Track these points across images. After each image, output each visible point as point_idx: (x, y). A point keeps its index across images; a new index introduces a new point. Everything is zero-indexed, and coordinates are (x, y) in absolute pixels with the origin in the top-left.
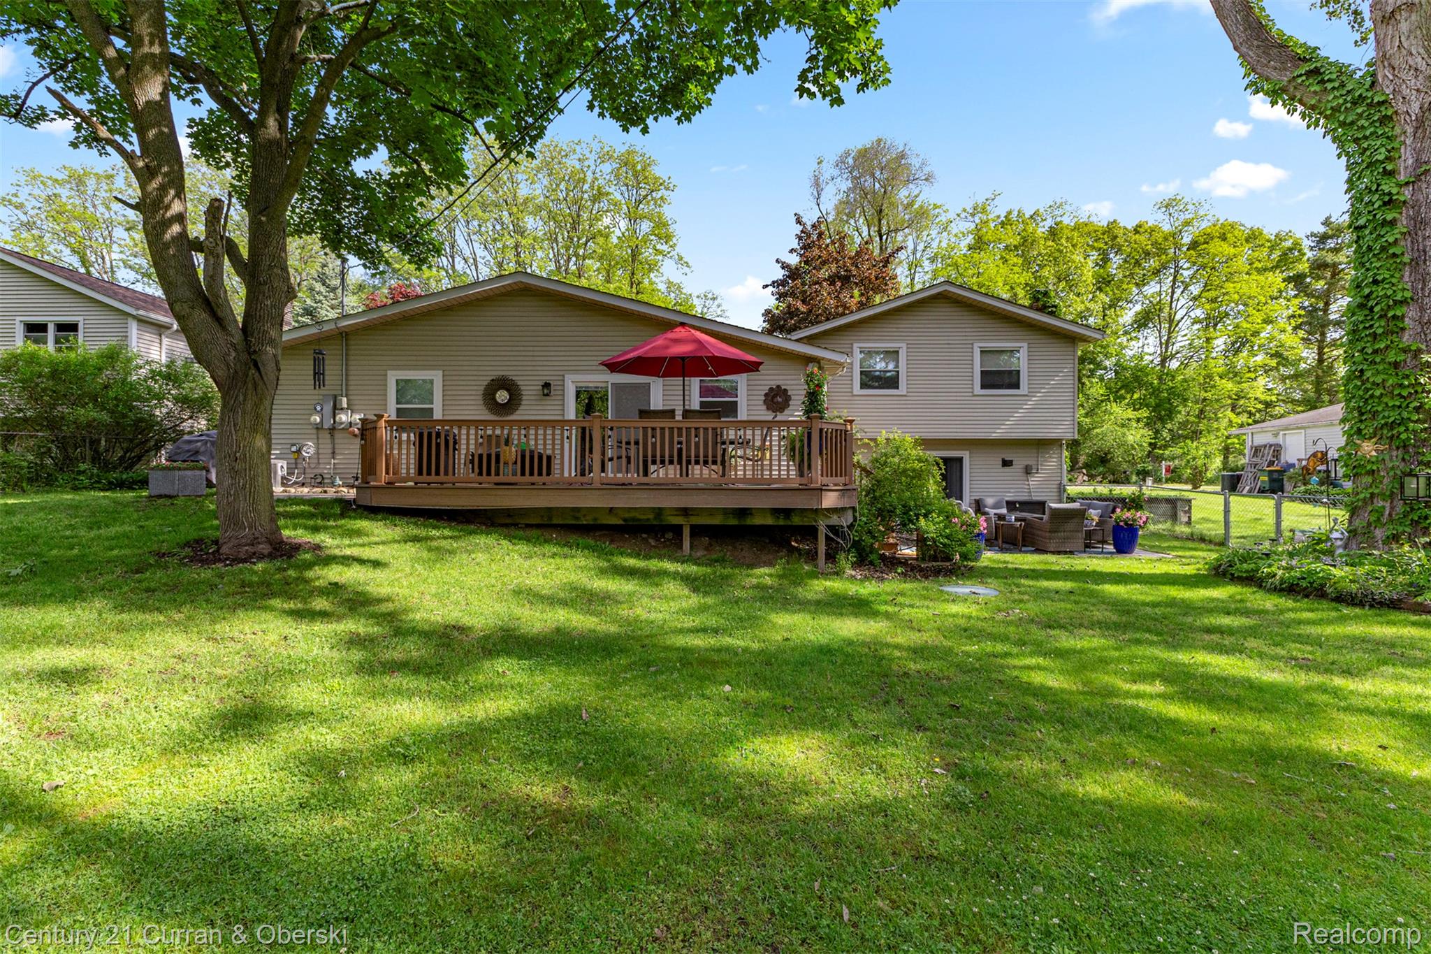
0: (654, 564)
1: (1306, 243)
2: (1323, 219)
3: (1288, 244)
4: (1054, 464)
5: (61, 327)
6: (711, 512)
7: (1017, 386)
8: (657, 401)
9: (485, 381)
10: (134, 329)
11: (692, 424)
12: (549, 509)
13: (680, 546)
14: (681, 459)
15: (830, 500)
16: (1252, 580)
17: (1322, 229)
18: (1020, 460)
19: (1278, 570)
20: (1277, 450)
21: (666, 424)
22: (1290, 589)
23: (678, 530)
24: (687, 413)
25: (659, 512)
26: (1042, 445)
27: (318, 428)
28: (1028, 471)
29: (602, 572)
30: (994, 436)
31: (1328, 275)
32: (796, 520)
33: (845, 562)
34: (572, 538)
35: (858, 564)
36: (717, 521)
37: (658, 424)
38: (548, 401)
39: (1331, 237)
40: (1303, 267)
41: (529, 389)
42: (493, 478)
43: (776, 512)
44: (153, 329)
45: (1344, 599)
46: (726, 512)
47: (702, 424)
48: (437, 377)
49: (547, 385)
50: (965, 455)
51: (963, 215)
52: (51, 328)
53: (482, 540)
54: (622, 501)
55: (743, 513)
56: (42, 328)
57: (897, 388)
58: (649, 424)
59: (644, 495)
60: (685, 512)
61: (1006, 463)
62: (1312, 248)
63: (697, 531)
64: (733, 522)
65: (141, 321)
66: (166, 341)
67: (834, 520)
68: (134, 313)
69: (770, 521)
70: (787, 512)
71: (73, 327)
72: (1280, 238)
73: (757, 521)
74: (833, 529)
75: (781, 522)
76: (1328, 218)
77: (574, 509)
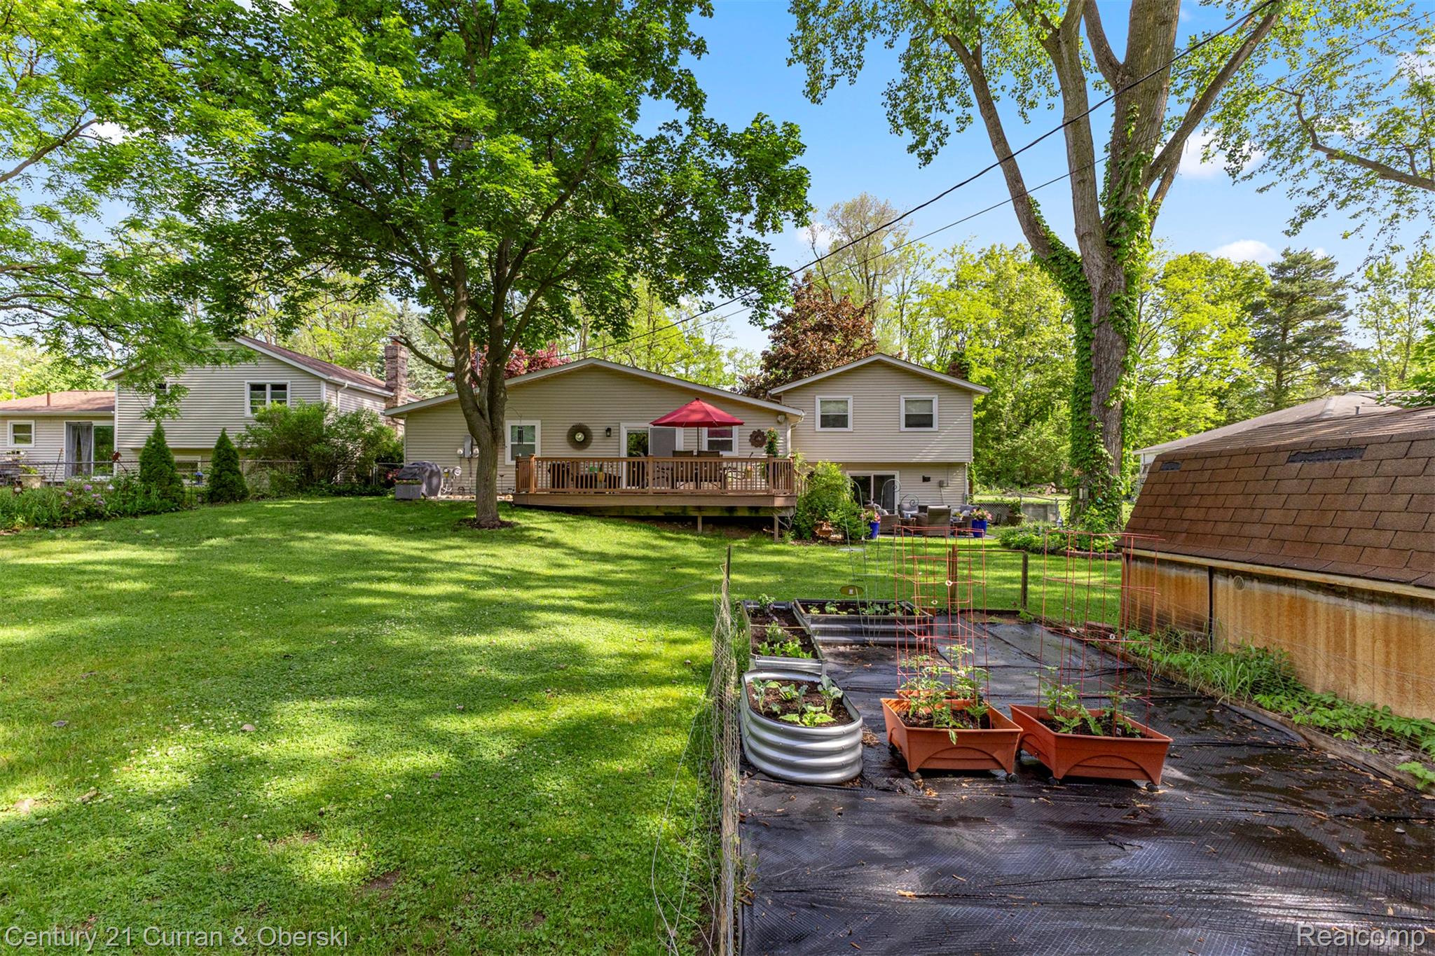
0: (682, 536)
1: (1269, 272)
2: (1282, 251)
3: (1250, 275)
4: (958, 481)
5: (274, 387)
6: (714, 508)
7: (931, 425)
8: (680, 445)
9: (569, 426)
10: (324, 386)
11: (703, 460)
13: (696, 528)
14: (697, 479)
15: (779, 502)
17: (1281, 260)
18: (936, 477)
21: (689, 460)
23: (694, 520)
24: (700, 453)
25: (684, 509)
26: (951, 467)
27: (462, 457)
28: (941, 485)
29: (656, 538)
30: (914, 460)
31: (1285, 303)
32: (762, 514)
33: (789, 536)
34: (637, 523)
35: (795, 539)
36: (716, 514)
37: (685, 460)
38: (609, 440)
39: (1289, 267)
40: (1261, 297)
41: (597, 432)
42: (594, 490)
43: (751, 509)
44: (333, 387)
46: (722, 508)
47: (708, 460)
48: (537, 424)
49: (609, 430)
50: (897, 474)
51: (944, 255)
52: (268, 388)
53: (591, 523)
54: (663, 502)
55: (732, 509)
56: (261, 387)
57: (846, 426)
58: (680, 460)
59: (676, 499)
60: (699, 508)
61: (926, 479)
62: (1273, 278)
63: (706, 521)
64: (726, 514)
65: (328, 383)
66: (340, 395)
67: (783, 514)
68: (326, 377)
69: (747, 514)
70: (757, 509)
71: (283, 387)
72: (1244, 268)
73: (740, 514)
74: (782, 518)
75: (753, 515)
76: (1287, 250)
77: (637, 507)
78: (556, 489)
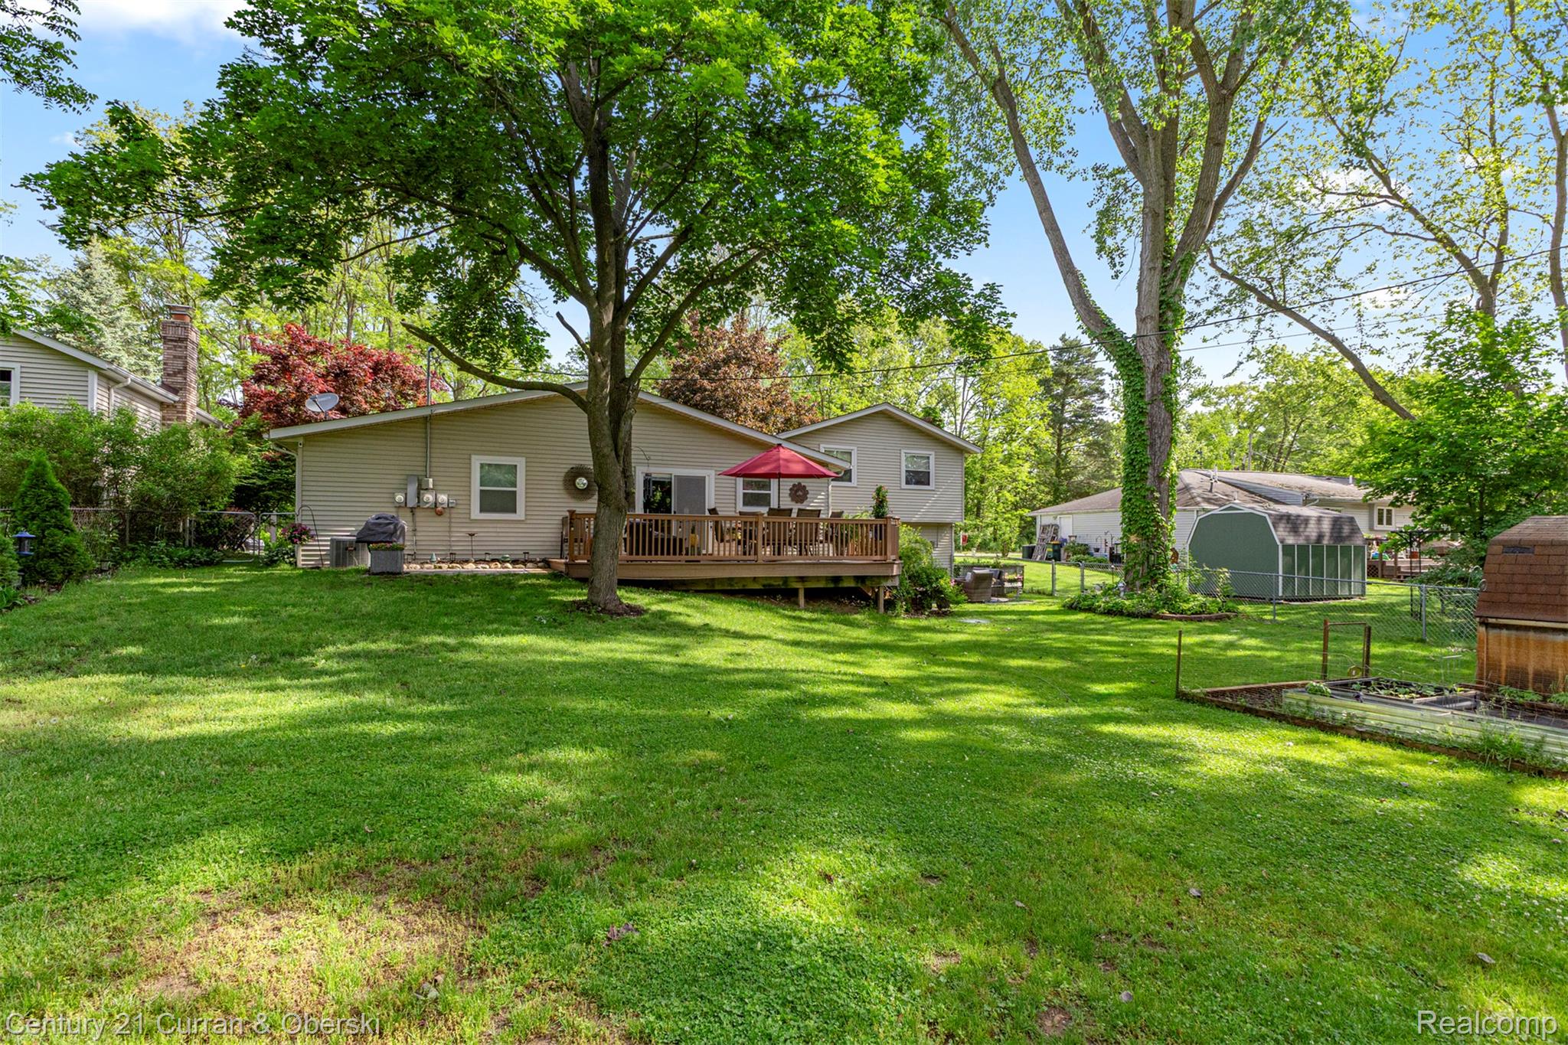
1: (1050, 354)
6: (818, 579)
7: (928, 483)
9: (564, 468)
10: (93, 378)
12: (713, 580)
13: (797, 602)
16: (1090, 609)
19: (1101, 603)
20: (1056, 529)
22: (1109, 612)
23: (795, 591)
25: (786, 579)
26: (940, 527)
27: (401, 506)
28: (932, 545)
30: (914, 520)
31: (1063, 381)
33: (901, 608)
36: (821, 585)
42: (684, 557)
45: (1131, 615)
46: (827, 579)
48: (520, 463)
55: (837, 579)
59: (778, 568)
60: (802, 579)
62: (1054, 358)
63: (808, 592)
64: (832, 585)
66: (113, 395)
69: (852, 584)
73: (845, 584)
76: (1063, 335)
77: (731, 579)
78: (634, 557)
